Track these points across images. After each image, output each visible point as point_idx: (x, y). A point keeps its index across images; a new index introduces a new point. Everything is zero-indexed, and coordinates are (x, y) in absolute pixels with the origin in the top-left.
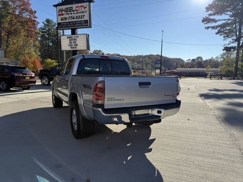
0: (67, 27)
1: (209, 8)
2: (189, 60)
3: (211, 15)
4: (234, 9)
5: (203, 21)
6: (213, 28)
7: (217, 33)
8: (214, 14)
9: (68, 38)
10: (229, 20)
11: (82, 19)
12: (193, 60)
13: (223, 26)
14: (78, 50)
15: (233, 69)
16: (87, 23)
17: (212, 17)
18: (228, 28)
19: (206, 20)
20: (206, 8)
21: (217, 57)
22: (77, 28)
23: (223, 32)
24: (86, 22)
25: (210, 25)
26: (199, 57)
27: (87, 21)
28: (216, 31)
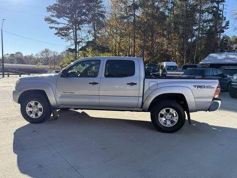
1: (50, 9)
2: (7, 54)
3: (53, 16)
5: (46, 20)
7: (56, 34)
10: (67, 25)
12: (12, 55)
17: (54, 19)
18: (65, 32)
20: (47, 8)
23: (61, 34)
25: (53, 25)
26: (19, 53)
28: (56, 31)
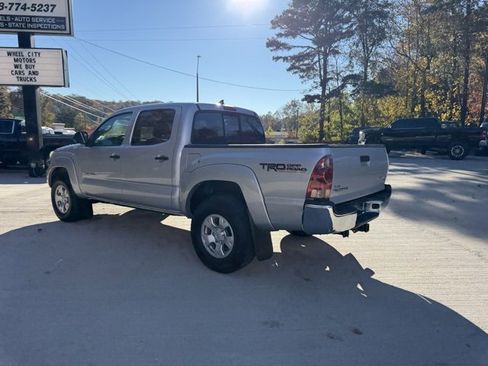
0: (7, 27)
1: (277, 22)
3: (280, 35)
4: (316, 30)
5: (269, 45)
6: (285, 59)
7: (289, 70)
8: (286, 35)
9: (9, 54)
10: (309, 47)
11: (48, 14)
13: (299, 58)
14: (38, 86)
15: (316, 133)
16: (65, 24)
17: (282, 40)
18: (306, 62)
19: (273, 44)
20: (272, 22)
21: (277, 113)
22: (33, 34)
23: (298, 68)
24: (60, 21)
27: (64, 18)
28: (288, 65)
